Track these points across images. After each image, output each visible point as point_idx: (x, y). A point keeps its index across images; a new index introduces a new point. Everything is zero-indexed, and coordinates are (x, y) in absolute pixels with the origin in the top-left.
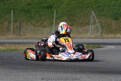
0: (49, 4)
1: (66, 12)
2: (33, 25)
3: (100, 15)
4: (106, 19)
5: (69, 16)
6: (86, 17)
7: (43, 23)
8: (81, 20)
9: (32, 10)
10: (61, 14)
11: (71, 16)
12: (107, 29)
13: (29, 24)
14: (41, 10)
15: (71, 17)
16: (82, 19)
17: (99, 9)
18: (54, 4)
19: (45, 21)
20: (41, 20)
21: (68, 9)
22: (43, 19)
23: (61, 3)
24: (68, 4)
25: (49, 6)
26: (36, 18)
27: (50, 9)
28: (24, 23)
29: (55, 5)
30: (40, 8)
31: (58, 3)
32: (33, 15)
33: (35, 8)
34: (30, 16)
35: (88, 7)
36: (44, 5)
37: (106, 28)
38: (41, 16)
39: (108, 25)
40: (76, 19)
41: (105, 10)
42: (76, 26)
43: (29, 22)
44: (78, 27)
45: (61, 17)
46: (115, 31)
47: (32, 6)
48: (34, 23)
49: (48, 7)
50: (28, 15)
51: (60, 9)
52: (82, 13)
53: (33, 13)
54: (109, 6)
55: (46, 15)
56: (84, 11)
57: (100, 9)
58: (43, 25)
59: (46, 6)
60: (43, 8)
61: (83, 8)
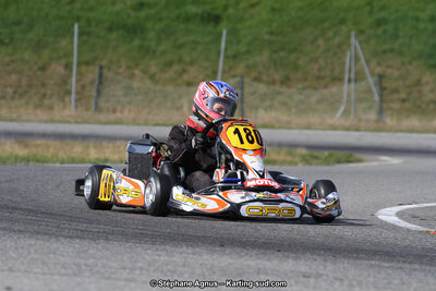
0: (208, 8)
1: (266, 37)
2: (152, 77)
3: (384, 52)
4: (403, 63)
5: (275, 52)
6: (335, 54)
7: (184, 71)
8: (317, 66)
9: (149, 25)
10: (250, 44)
11: (282, 49)
12: (404, 101)
13: (137, 72)
14: (182, 26)
15: (282, 54)
16: (321, 61)
17: (380, 31)
18: (226, 8)
19: (192, 63)
20: (180, 61)
21: (275, 25)
22: (187, 59)
23: (253, 6)
24: (273, 10)
25: (209, 14)
26: (163, 53)
27: (212, 24)
28: (121, 70)
29: (231, 11)
30: (178, 17)
31: (242, 5)
32: (153, 44)
33: (160, 20)
34: (141, 47)
35: (343, 22)
36: (193, 9)
37: (403, 96)
38: (180, 47)
39: (409, 87)
40: (301, 62)
41: (401, 33)
42: (300, 86)
43: (137, 65)
44: (304, 88)
45: (248, 52)
46: (431, 106)
47: (152, 11)
48: (153, 69)
49: (205, 15)
50: (137, 42)
51: (247, 24)
52: (320, 42)
53: (152, 35)
54: (417, 19)
55: (197, 43)
56: (330, 34)
57: (385, 32)
58: (186, 77)
59: (196, 14)
60: (188, 19)
61: (327, 25)
